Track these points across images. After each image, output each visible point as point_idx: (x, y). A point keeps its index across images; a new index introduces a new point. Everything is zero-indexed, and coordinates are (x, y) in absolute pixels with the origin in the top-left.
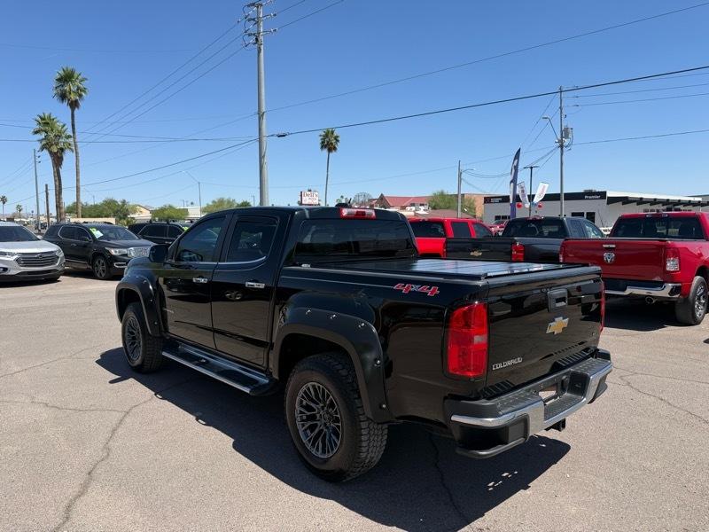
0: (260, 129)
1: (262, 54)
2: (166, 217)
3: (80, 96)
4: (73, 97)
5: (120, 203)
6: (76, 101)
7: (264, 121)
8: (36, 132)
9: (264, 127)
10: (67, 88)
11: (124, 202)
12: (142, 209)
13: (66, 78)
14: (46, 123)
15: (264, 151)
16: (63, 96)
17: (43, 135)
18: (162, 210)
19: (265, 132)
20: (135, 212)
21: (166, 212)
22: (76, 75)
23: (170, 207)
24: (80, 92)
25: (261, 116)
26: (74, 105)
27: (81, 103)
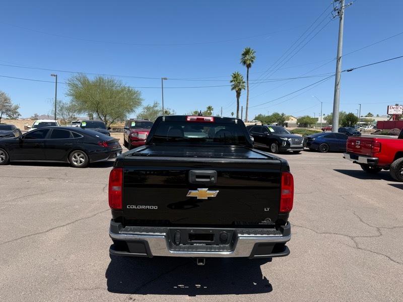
0: (337, 68)
1: (343, 21)
2: (304, 122)
3: (252, 61)
4: (248, 62)
5: (281, 115)
6: (250, 64)
7: (340, 63)
8: (231, 82)
9: (340, 66)
10: (246, 58)
11: (283, 114)
12: (292, 118)
13: (247, 53)
14: (236, 77)
15: (338, 81)
16: (244, 63)
17: (233, 83)
18: (303, 118)
19: (340, 69)
20: (288, 120)
21: (304, 120)
22: (251, 51)
23: (308, 117)
24: (252, 60)
25: (338, 59)
26: (249, 66)
27: (252, 64)
